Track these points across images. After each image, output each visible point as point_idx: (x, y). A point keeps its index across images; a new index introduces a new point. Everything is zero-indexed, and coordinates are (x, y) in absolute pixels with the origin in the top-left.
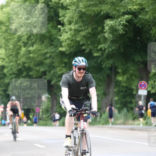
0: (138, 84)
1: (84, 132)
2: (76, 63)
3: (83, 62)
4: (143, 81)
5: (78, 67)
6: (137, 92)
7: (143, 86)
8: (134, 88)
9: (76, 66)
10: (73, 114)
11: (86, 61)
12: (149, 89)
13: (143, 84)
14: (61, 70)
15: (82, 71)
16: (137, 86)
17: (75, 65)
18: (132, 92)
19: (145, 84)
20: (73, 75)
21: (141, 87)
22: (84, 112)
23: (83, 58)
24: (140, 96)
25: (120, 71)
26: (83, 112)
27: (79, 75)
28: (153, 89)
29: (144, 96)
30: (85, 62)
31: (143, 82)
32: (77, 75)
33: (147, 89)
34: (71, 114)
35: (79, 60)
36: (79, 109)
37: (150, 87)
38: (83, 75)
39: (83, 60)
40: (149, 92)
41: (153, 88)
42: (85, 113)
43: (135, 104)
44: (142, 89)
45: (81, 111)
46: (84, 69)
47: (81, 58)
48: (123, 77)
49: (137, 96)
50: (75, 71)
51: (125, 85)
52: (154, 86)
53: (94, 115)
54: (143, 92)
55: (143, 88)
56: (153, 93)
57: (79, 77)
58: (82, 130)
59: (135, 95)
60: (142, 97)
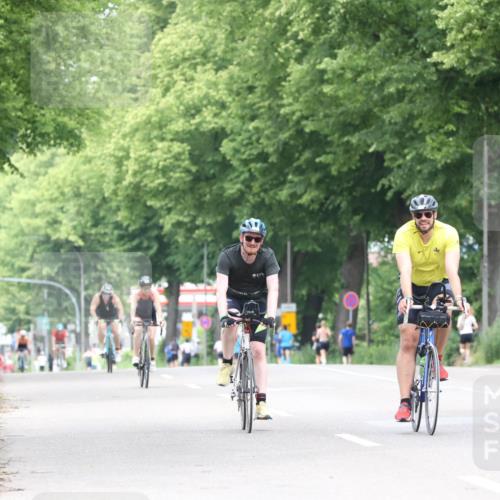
5: (246, 234)
14: (443, 144)
32: (245, 251)
38: (254, 250)
39: (256, 223)
46: (257, 240)
57: (248, 255)
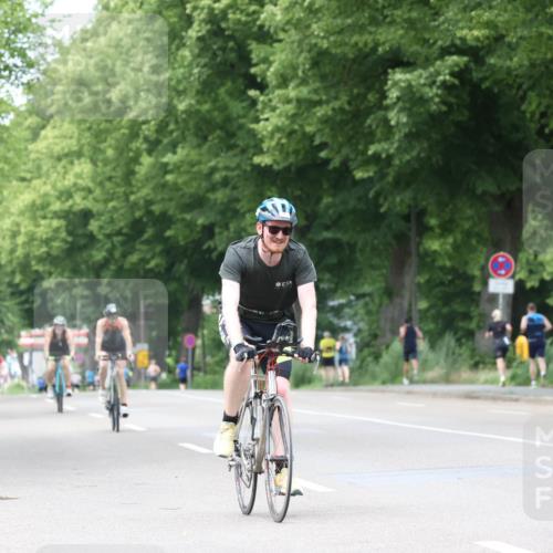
0: (487, 260)
1: (277, 404)
2: (266, 213)
3: (284, 211)
4: (502, 253)
5: (270, 224)
6: (485, 284)
7: (501, 266)
8: (477, 273)
9: (264, 223)
10: (246, 355)
11: (294, 210)
12: (522, 275)
13: (501, 260)
15: (280, 235)
16: (483, 268)
17: (262, 219)
18: (471, 287)
19: (508, 260)
20: (256, 247)
21: (495, 272)
22: (277, 350)
23: (285, 202)
24: (493, 298)
25: (433, 222)
26: (274, 350)
27: (273, 247)
28: (533, 277)
29: (506, 296)
30: (291, 213)
31: (503, 256)
32: (267, 247)
33: (513, 277)
34: (243, 353)
35: (273, 205)
36: (264, 341)
37: (522, 268)
38: (283, 247)
39: (283, 206)
40: (519, 285)
41: (531, 272)
42: (281, 353)
43: (479, 322)
44: (500, 275)
45: (270, 346)
46: (286, 231)
47: (278, 202)
48: (442, 240)
49: (484, 297)
50: (262, 236)
51: (448, 264)
52: (533, 268)
53: (304, 358)
54: (502, 286)
55: (503, 272)
56: (532, 288)
57: (272, 253)
58: (272, 400)
59: (479, 294)
60: (501, 300)
